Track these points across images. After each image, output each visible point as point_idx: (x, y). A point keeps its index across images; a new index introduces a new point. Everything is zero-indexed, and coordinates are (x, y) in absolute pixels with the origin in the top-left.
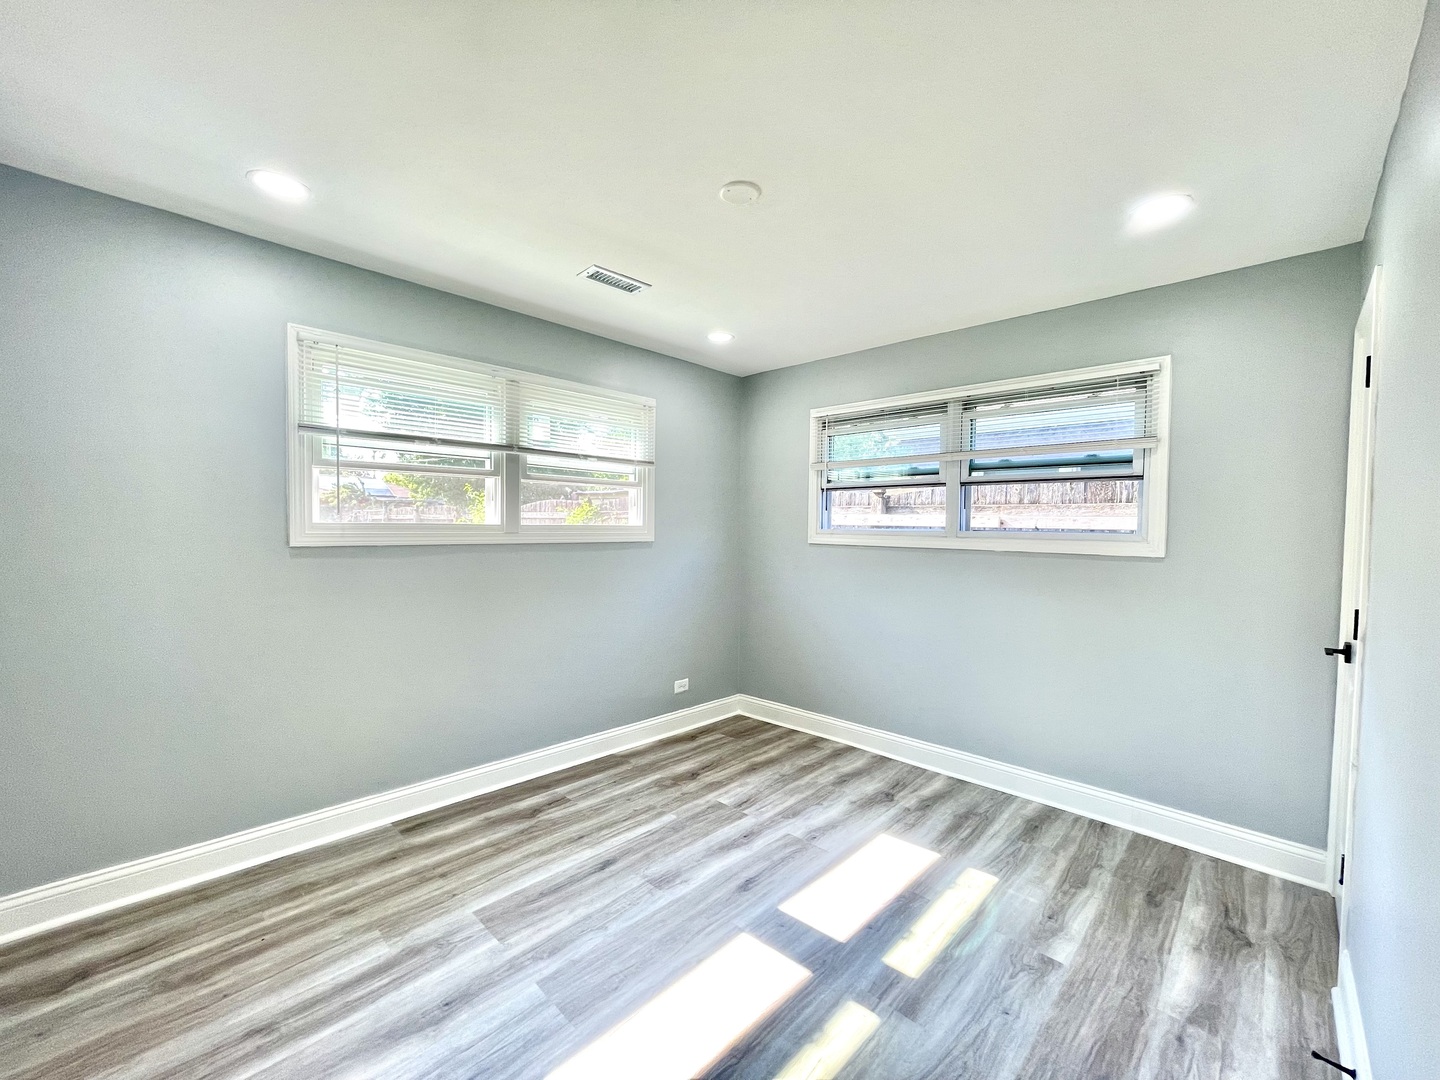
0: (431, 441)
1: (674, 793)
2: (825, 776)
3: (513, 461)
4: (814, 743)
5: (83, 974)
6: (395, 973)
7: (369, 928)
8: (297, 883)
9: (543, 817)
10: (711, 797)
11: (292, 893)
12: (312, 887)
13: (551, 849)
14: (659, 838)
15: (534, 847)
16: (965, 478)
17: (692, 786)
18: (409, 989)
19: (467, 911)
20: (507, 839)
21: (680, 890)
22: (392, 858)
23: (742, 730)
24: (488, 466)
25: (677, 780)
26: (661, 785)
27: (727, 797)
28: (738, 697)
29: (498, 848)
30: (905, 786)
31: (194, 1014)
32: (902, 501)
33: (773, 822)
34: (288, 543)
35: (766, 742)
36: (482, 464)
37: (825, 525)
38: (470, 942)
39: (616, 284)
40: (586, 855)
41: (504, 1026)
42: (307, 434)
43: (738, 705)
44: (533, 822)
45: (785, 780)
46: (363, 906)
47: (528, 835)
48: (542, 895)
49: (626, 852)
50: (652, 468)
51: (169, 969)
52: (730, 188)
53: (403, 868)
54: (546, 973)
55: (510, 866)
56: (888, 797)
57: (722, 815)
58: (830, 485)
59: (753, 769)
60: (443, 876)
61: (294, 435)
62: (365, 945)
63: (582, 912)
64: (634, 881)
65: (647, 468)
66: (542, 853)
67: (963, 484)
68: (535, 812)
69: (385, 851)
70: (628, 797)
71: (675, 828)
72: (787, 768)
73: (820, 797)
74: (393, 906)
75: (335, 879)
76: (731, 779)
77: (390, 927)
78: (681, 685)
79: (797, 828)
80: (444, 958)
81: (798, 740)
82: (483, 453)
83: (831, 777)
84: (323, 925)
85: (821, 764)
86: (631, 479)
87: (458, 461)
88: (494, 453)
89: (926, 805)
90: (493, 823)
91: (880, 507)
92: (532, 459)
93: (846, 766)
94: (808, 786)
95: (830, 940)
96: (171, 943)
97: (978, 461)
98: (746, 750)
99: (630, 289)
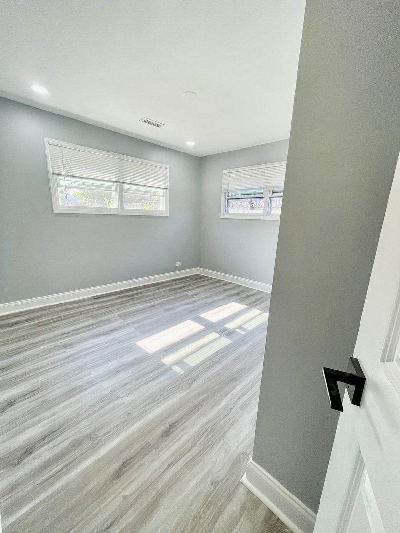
0: (94, 179)
1: (174, 292)
2: (221, 289)
3: (121, 187)
4: (219, 281)
5: (17, 323)
6: (97, 325)
7: (89, 317)
8: (68, 308)
9: (135, 296)
10: (185, 293)
11: (66, 310)
12: (72, 309)
13: (138, 303)
14: (169, 301)
15: (133, 302)
16: (270, 196)
17: (180, 290)
18: (101, 328)
19: (115, 314)
20: (124, 301)
21: (173, 312)
22: (93, 304)
23: (197, 278)
24: (113, 189)
25: (175, 289)
26: (171, 290)
27: (190, 293)
28: (197, 269)
29: (123, 303)
30: (243, 292)
31: (49, 330)
32: (257, 205)
33: (202, 299)
34: (53, 211)
35: (204, 281)
36: (111, 188)
37: (227, 212)
38: (115, 320)
39: (153, 124)
40: (147, 304)
41: (125, 335)
42: (55, 176)
43: (197, 271)
44: (132, 297)
45: (208, 289)
46: (86, 313)
47: (131, 300)
48: (135, 312)
49: (158, 304)
50: (168, 190)
51: (39, 323)
52: (186, 94)
53: (96, 306)
54: (136, 326)
55: (125, 306)
56: (238, 294)
57: (187, 296)
58: (228, 198)
59: (199, 287)
60: (107, 308)
61: (51, 176)
62: (89, 320)
63: (146, 315)
64: (160, 310)
65: (166, 190)
66: (135, 304)
67: (270, 198)
68: (133, 295)
69: (90, 302)
70: (161, 292)
71: (173, 299)
72: (209, 287)
73: (217, 294)
74: (94, 313)
75: (78, 308)
76: (192, 289)
77: (94, 317)
78: (178, 264)
79: (209, 300)
80: (109, 323)
81: (214, 280)
82: (111, 184)
83: (222, 289)
84: (76, 316)
85: (220, 286)
86: (161, 194)
87: (103, 186)
88: (115, 184)
89: (248, 296)
90: (120, 297)
91: (249, 207)
92: (127, 186)
93: (227, 287)
94: (214, 291)
95: (212, 322)
96: (38, 318)
97: (276, 190)
98: (197, 282)
99: (158, 126)
